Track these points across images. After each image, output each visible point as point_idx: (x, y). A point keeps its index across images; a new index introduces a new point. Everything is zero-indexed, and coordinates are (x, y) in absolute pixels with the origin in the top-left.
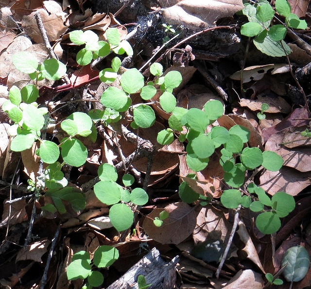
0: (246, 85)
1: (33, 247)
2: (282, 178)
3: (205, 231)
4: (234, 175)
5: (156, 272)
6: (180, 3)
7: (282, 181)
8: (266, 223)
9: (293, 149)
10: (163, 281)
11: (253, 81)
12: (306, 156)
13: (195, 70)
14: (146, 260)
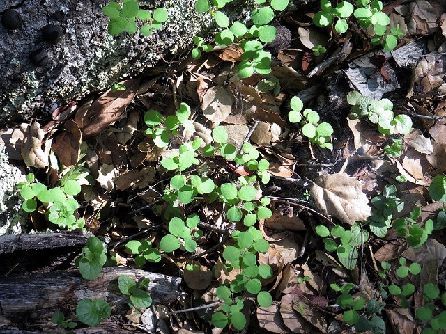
0: (316, 261)
1: (145, 220)
2: (273, 316)
3: (212, 298)
4: (238, 285)
5: (167, 288)
6: (325, 189)
7: (272, 318)
8: (218, 319)
9: (294, 310)
10: (165, 295)
11: (320, 263)
12: (296, 320)
13: (305, 229)
14: (170, 279)
